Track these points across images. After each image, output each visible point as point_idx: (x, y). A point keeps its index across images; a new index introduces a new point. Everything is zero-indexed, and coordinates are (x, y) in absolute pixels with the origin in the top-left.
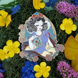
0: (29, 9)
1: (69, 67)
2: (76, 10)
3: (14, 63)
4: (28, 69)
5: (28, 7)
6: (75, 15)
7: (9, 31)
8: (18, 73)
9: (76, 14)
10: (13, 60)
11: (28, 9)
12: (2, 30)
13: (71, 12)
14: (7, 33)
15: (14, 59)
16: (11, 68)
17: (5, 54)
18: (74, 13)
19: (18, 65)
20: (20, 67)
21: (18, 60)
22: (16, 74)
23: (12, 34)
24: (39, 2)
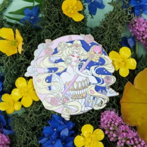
5: (56, 22)
17: (14, 102)
19: (38, 125)
21: (38, 116)
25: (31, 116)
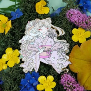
0: (32, 14)
1: (74, 81)
2: (88, 20)
3: (13, 74)
4: (29, 81)
6: (86, 25)
7: (8, 37)
8: (17, 85)
10: (12, 71)
11: (30, 14)
12: (1, 37)
13: (82, 22)
14: (6, 40)
16: (9, 80)
17: (3, 64)
18: (85, 24)
20: (19, 79)
22: (15, 87)
23: (12, 42)
24: (42, 7)
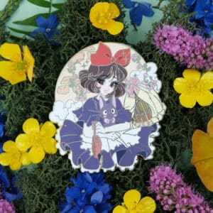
2: (208, 49)
3: (46, 179)
5: (83, 34)
6: (204, 61)
7: (32, 93)
9: (209, 60)
10: (42, 173)
11: (82, 38)
12: (16, 92)
14: (27, 99)
15: (44, 169)
16: (37, 192)
18: (202, 58)
19: (57, 186)
20: (59, 191)
21: (56, 172)
23: (41, 103)
25: (46, 172)
